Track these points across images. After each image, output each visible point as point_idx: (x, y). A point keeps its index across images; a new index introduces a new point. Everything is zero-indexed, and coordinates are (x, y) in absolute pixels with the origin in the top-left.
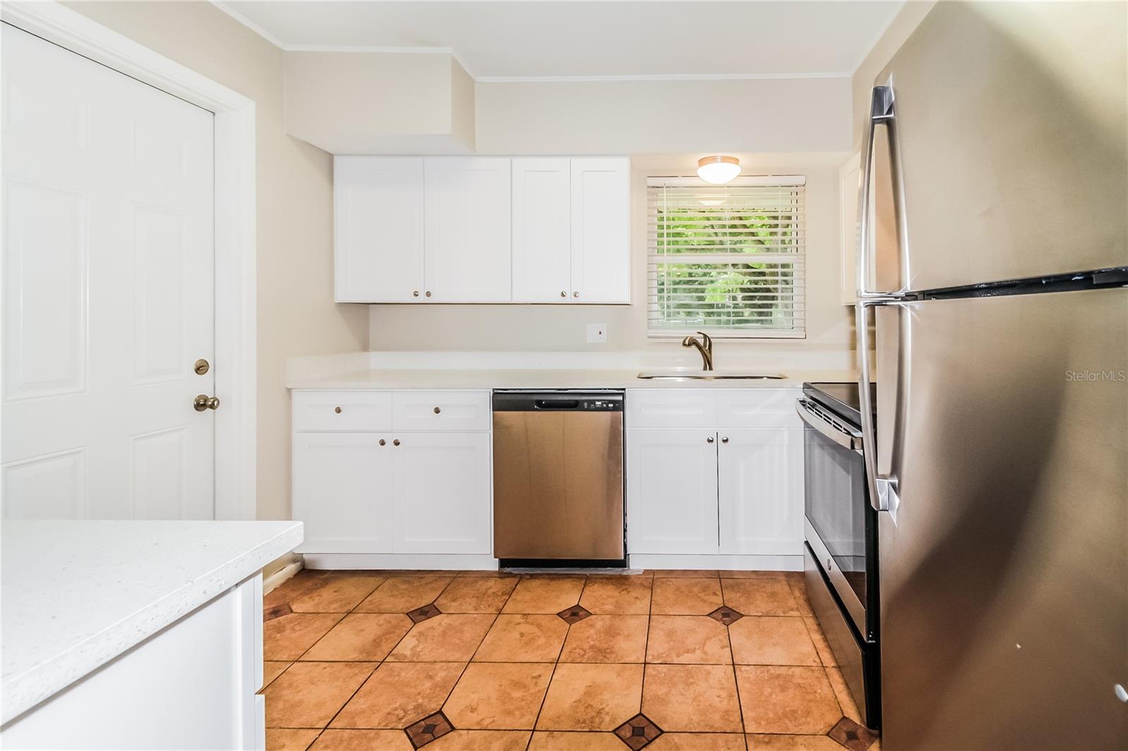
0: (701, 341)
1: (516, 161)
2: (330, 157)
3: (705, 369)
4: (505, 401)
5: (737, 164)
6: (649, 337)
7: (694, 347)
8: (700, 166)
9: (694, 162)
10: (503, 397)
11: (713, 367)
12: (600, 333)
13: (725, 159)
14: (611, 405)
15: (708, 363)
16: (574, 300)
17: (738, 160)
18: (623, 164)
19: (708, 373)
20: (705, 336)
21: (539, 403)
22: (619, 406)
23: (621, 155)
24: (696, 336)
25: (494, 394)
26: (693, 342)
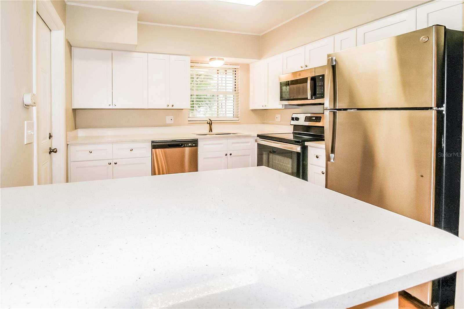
0: (210, 122)
1: (150, 55)
2: (71, 48)
3: (210, 132)
4: (157, 145)
5: (223, 60)
6: (189, 121)
8: (210, 61)
9: (208, 59)
10: (155, 144)
11: (212, 131)
12: (171, 120)
13: (219, 59)
14: (194, 145)
15: (211, 129)
17: (223, 59)
19: (211, 133)
20: (210, 120)
22: (196, 145)
25: (152, 143)
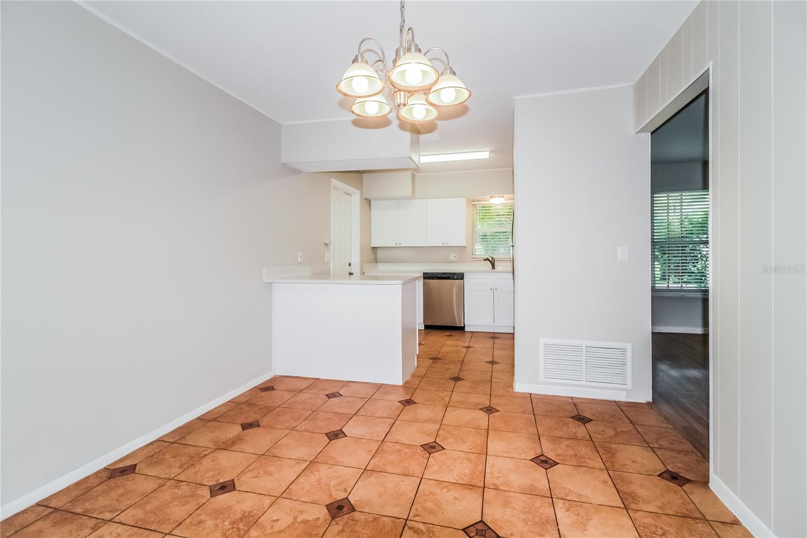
0: (491, 260)
1: (428, 200)
2: (370, 200)
4: (427, 276)
5: (503, 198)
6: (472, 258)
7: (488, 261)
8: (490, 199)
11: (495, 268)
12: (455, 256)
13: (500, 196)
14: (460, 278)
15: (493, 267)
16: (447, 245)
17: (504, 196)
18: (463, 200)
19: (493, 270)
20: (492, 258)
21: (437, 277)
22: (462, 278)
23: (463, 197)
24: (489, 257)
25: (424, 274)
26: (487, 259)
